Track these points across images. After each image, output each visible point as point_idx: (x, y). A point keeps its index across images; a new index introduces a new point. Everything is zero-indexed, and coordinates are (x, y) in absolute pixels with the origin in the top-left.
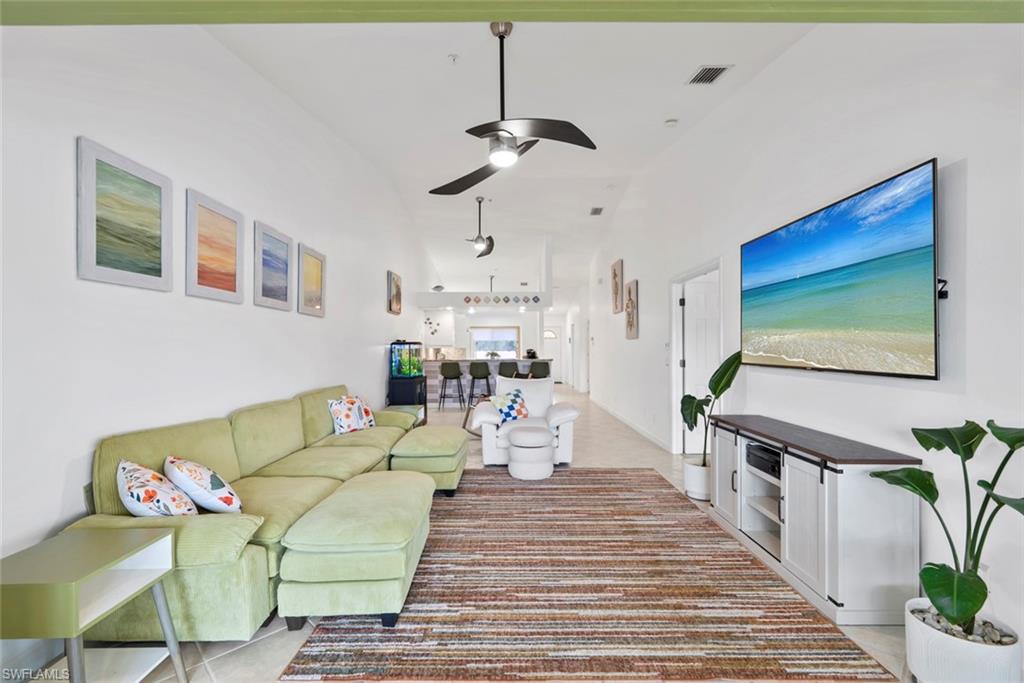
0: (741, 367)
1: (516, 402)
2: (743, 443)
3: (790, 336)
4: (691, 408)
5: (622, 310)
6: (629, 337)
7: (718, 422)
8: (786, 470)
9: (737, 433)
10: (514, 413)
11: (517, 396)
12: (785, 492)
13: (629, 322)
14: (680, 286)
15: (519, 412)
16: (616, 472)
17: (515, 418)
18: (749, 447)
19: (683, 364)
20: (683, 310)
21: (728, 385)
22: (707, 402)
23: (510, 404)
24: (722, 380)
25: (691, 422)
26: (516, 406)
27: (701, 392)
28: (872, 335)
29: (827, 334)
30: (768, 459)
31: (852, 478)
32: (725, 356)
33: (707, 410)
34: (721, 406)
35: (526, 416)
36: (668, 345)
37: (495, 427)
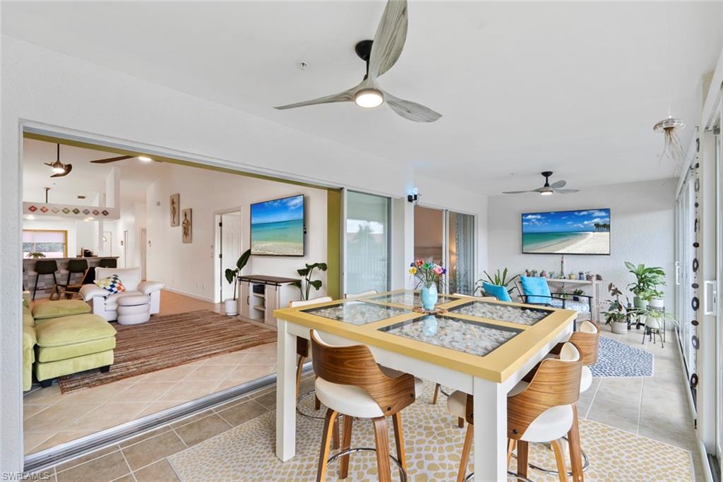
0: (250, 256)
1: (116, 283)
2: (252, 285)
3: (269, 244)
4: (230, 274)
5: (179, 225)
6: (184, 242)
7: (241, 279)
8: (266, 290)
9: (250, 281)
10: (115, 289)
11: (115, 279)
12: (266, 298)
13: (185, 232)
14: (219, 216)
15: (119, 288)
16: (187, 313)
17: (116, 292)
18: (254, 286)
19: (221, 256)
20: (221, 229)
21: (245, 264)
22: (236, 271)
23: (112, 284)
24: (242, 262)
25: (230, 280)
26: (116, 285)
27: (234, 267)
28: (291, 244)
29: (279, 244)
30: (260, 289)
31: (284, 287)
32: (243, 251)
33: (236, 274)
34: (242, 273)
35: (124, 290)
36: (213, 247)
37: (103, 299)
